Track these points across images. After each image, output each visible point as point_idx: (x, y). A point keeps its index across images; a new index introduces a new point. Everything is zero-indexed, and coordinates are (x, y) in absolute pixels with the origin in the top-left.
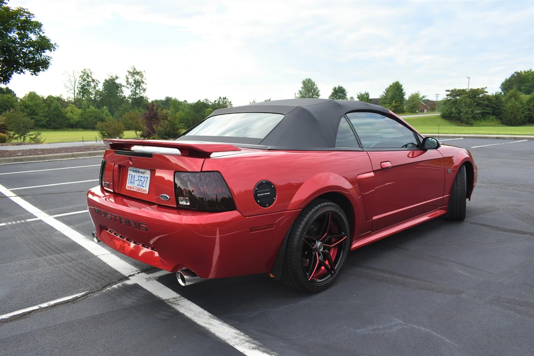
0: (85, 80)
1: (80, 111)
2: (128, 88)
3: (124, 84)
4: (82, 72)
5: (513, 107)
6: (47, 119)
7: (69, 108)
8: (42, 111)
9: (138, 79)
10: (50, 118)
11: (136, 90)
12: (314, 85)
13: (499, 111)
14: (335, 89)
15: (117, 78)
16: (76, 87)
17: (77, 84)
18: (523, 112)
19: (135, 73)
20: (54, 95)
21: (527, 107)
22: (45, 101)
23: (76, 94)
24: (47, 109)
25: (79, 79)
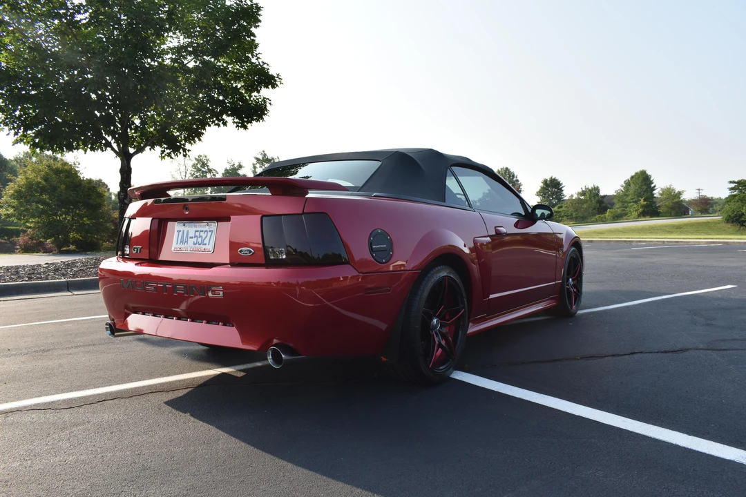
0: (199, 170)
4: (196, 159)
12: (513, 176)
14: (545, 182)
15: (240, 166)
17: (189, 175)
19: (264, 160)
25: (191, 169)
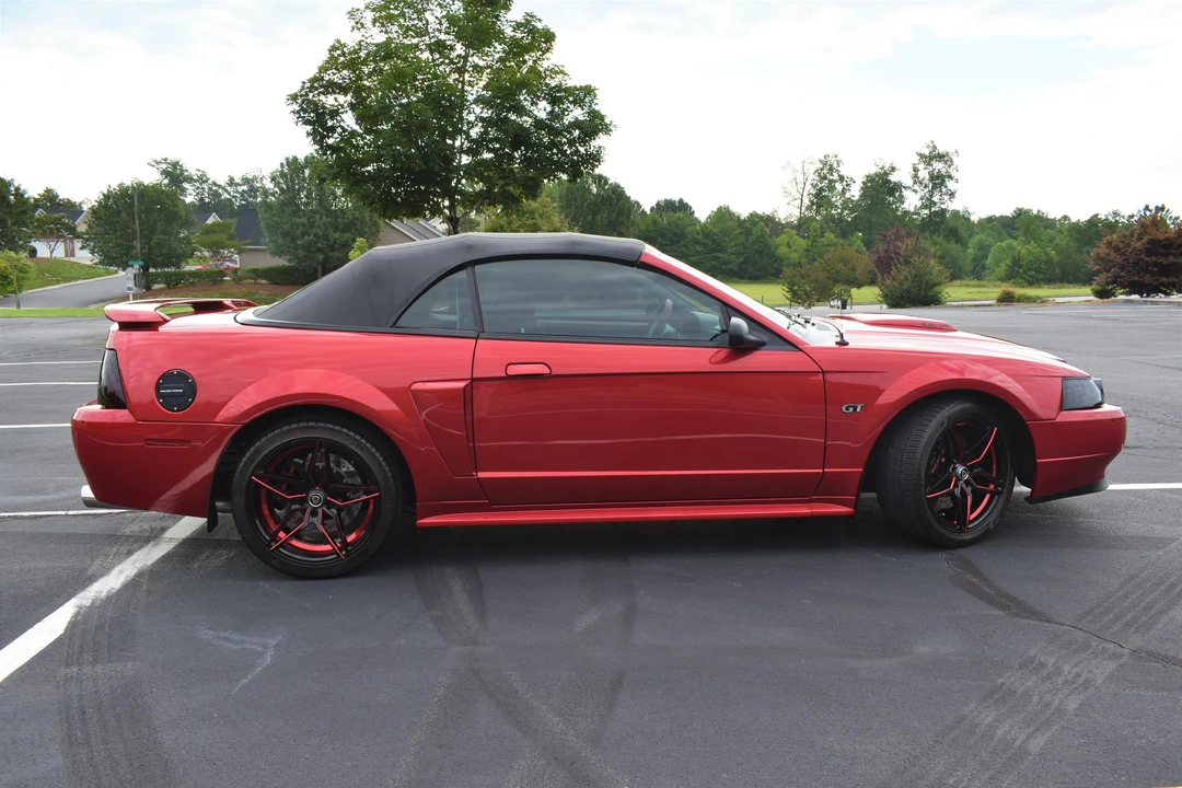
0: (825, 178)
1: (804, 243)
2: (915, 191)
3: (908, 182)
4: (821, 161)
6: (741, 259)
7: (784, 237)
8: (733, 244)
9: (939, 171)
10: (746, 258)
11: (931, 196)
15: (893, 169)
16: (805, 193)
17: (808, 186)
19: (934, 156)
20: (760, 212)
22: (740, 223)
23: (803, 208)
24: (743, 239)
25: (813, 177)
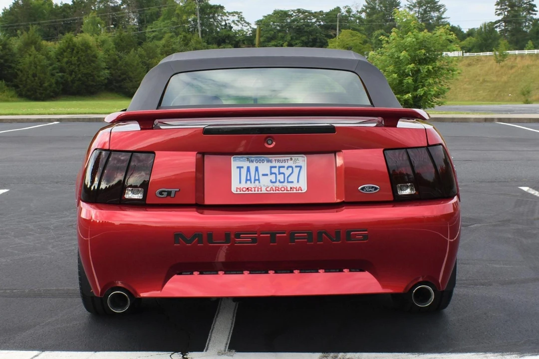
5: (35, 64)
13: (10, 71)
18: (53, 75)
21: (57, 64)
